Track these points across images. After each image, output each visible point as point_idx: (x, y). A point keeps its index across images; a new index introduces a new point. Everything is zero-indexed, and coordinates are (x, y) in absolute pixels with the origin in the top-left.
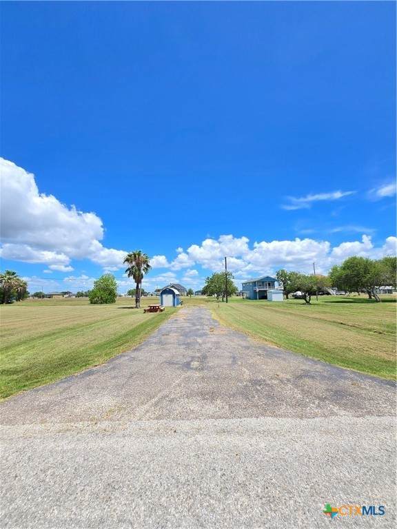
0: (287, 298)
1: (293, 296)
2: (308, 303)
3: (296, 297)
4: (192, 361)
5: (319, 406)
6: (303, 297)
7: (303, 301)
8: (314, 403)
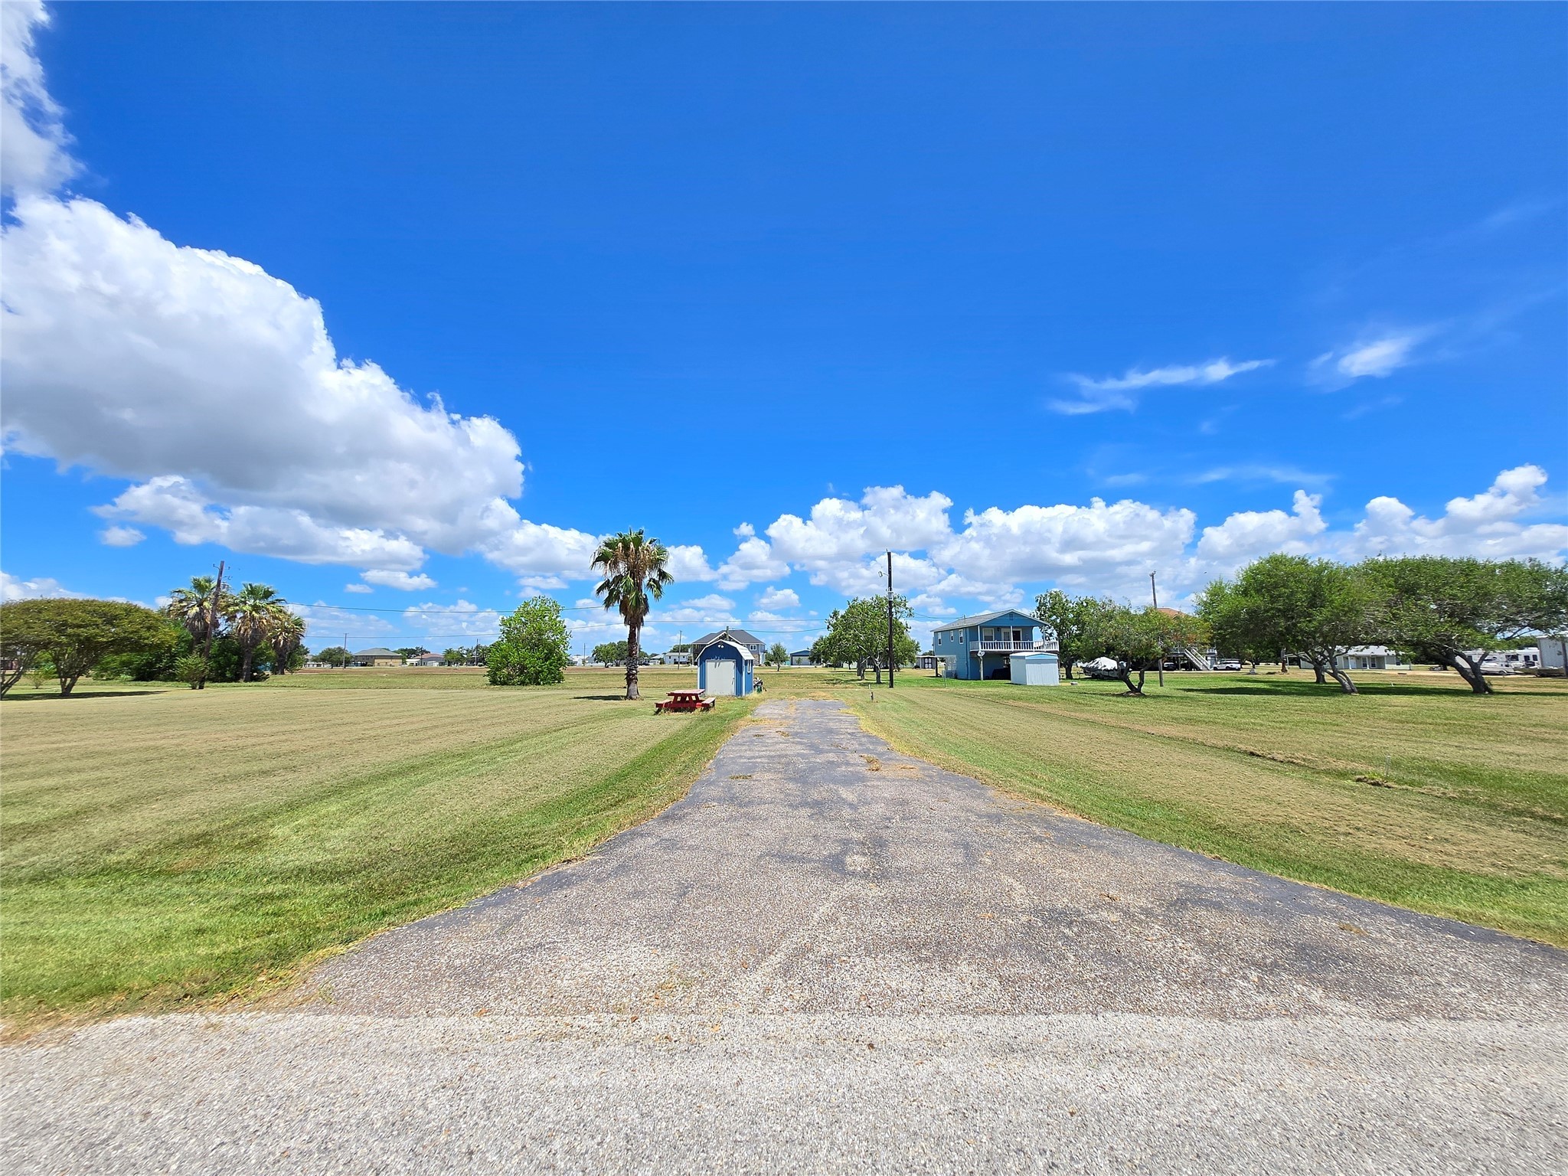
0: (1069, 677)
1: (1086, 670)
2: (1136, 691)
3: (1097, 675)
4: (845, 853)
5: (1261, 986)
6: (1120, 675)
7: (1123, 687)
8: (1245, 978)
